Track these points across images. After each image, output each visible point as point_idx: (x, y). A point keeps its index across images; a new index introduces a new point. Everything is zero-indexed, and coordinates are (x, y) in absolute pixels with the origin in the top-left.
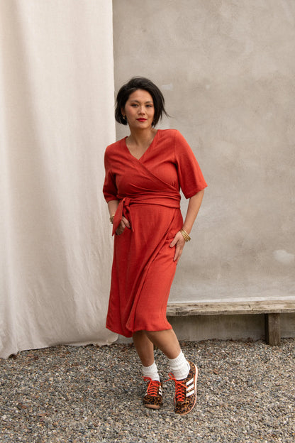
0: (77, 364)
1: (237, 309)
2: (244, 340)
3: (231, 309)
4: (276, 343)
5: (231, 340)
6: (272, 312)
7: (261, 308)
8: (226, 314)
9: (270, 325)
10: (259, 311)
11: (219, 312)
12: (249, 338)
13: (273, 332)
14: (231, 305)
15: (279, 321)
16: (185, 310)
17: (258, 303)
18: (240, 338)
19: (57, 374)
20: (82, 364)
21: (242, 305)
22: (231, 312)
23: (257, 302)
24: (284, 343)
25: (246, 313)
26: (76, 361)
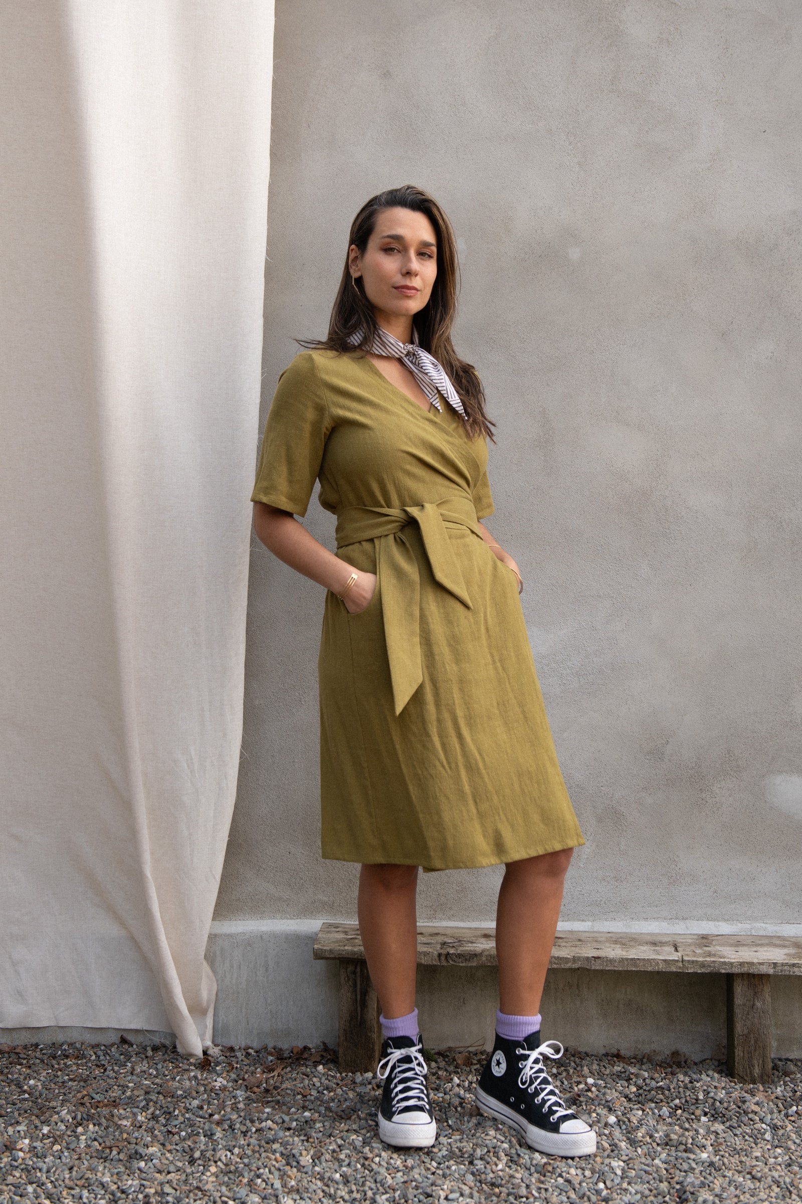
0: (115, 1104)
1: (632, 954)
2: (659, 1058)
3: (614, 952)
4: (757, 1071)
5: (618, 1056)
6: (745, 969)
7: (710, 955)
8: (597, 966)
9: (738, 1011)
10: (703, 965)
11: (575, 959)
12: (675, 1054)
13: (747, 1036)
14: (616, 942)
15: (766, 999)
16: (469, 947)
17: (705, 940)
18: (647, 1049)
19: (46, 1130)
20: (131, 1102)
21: (654, 944)
22: (611, 961)
23: (704, 937)
24: (786, 1074)
25: (662, 967)
26: (115, 1093)
